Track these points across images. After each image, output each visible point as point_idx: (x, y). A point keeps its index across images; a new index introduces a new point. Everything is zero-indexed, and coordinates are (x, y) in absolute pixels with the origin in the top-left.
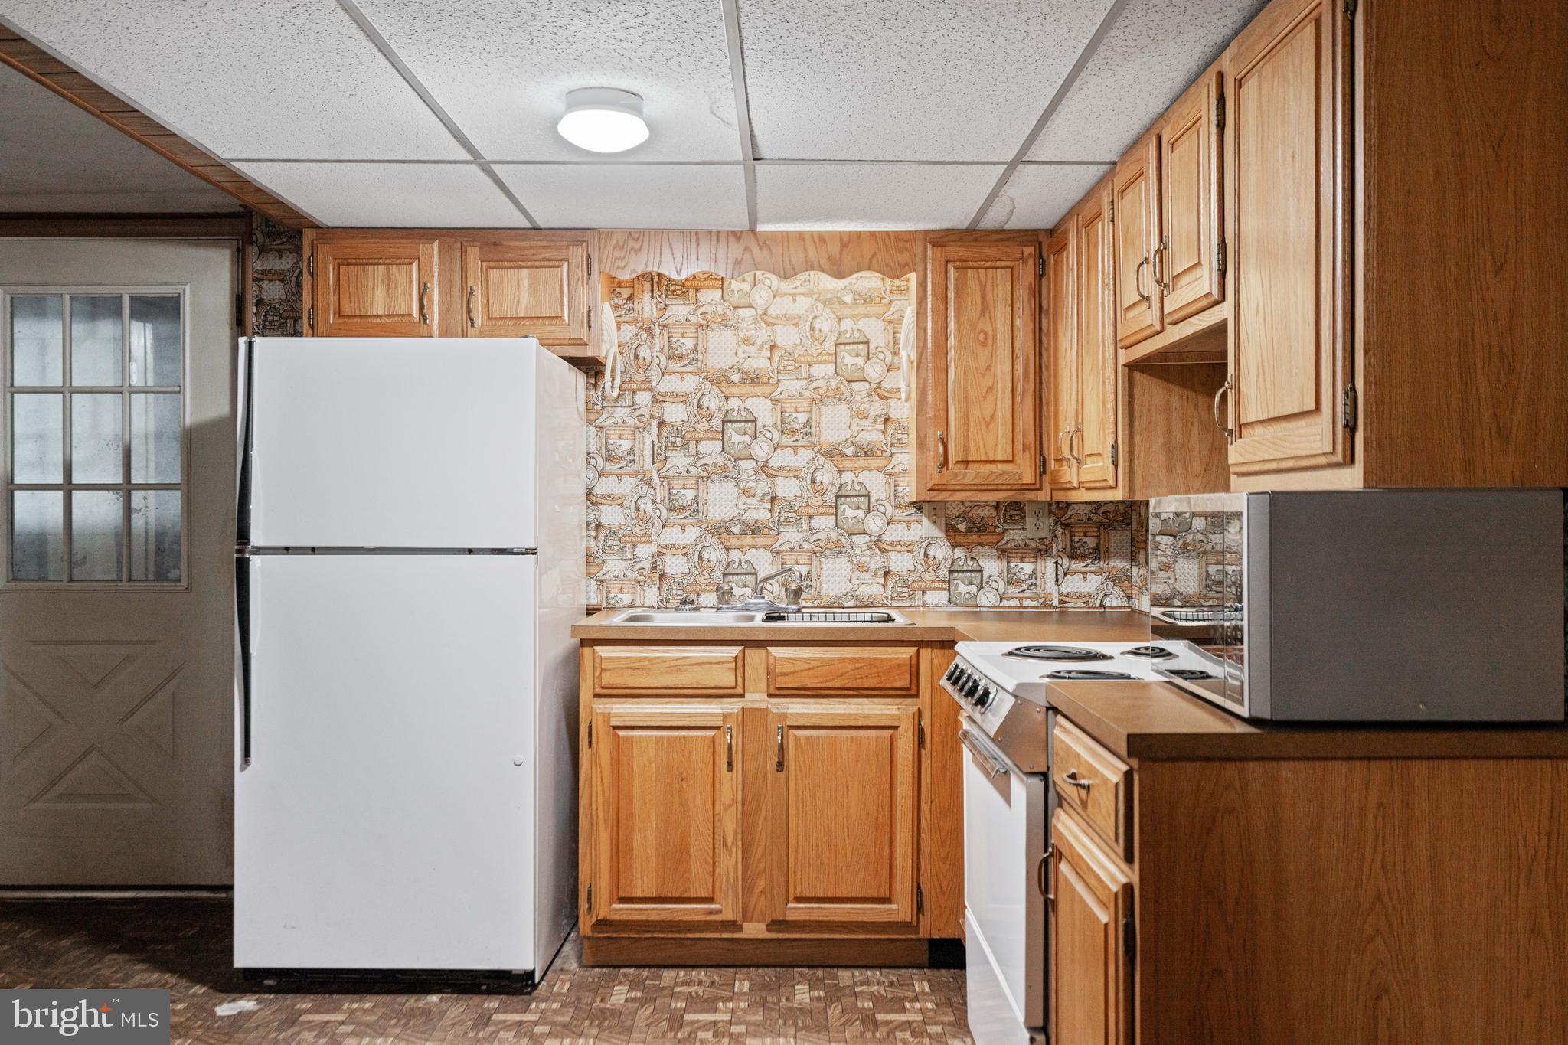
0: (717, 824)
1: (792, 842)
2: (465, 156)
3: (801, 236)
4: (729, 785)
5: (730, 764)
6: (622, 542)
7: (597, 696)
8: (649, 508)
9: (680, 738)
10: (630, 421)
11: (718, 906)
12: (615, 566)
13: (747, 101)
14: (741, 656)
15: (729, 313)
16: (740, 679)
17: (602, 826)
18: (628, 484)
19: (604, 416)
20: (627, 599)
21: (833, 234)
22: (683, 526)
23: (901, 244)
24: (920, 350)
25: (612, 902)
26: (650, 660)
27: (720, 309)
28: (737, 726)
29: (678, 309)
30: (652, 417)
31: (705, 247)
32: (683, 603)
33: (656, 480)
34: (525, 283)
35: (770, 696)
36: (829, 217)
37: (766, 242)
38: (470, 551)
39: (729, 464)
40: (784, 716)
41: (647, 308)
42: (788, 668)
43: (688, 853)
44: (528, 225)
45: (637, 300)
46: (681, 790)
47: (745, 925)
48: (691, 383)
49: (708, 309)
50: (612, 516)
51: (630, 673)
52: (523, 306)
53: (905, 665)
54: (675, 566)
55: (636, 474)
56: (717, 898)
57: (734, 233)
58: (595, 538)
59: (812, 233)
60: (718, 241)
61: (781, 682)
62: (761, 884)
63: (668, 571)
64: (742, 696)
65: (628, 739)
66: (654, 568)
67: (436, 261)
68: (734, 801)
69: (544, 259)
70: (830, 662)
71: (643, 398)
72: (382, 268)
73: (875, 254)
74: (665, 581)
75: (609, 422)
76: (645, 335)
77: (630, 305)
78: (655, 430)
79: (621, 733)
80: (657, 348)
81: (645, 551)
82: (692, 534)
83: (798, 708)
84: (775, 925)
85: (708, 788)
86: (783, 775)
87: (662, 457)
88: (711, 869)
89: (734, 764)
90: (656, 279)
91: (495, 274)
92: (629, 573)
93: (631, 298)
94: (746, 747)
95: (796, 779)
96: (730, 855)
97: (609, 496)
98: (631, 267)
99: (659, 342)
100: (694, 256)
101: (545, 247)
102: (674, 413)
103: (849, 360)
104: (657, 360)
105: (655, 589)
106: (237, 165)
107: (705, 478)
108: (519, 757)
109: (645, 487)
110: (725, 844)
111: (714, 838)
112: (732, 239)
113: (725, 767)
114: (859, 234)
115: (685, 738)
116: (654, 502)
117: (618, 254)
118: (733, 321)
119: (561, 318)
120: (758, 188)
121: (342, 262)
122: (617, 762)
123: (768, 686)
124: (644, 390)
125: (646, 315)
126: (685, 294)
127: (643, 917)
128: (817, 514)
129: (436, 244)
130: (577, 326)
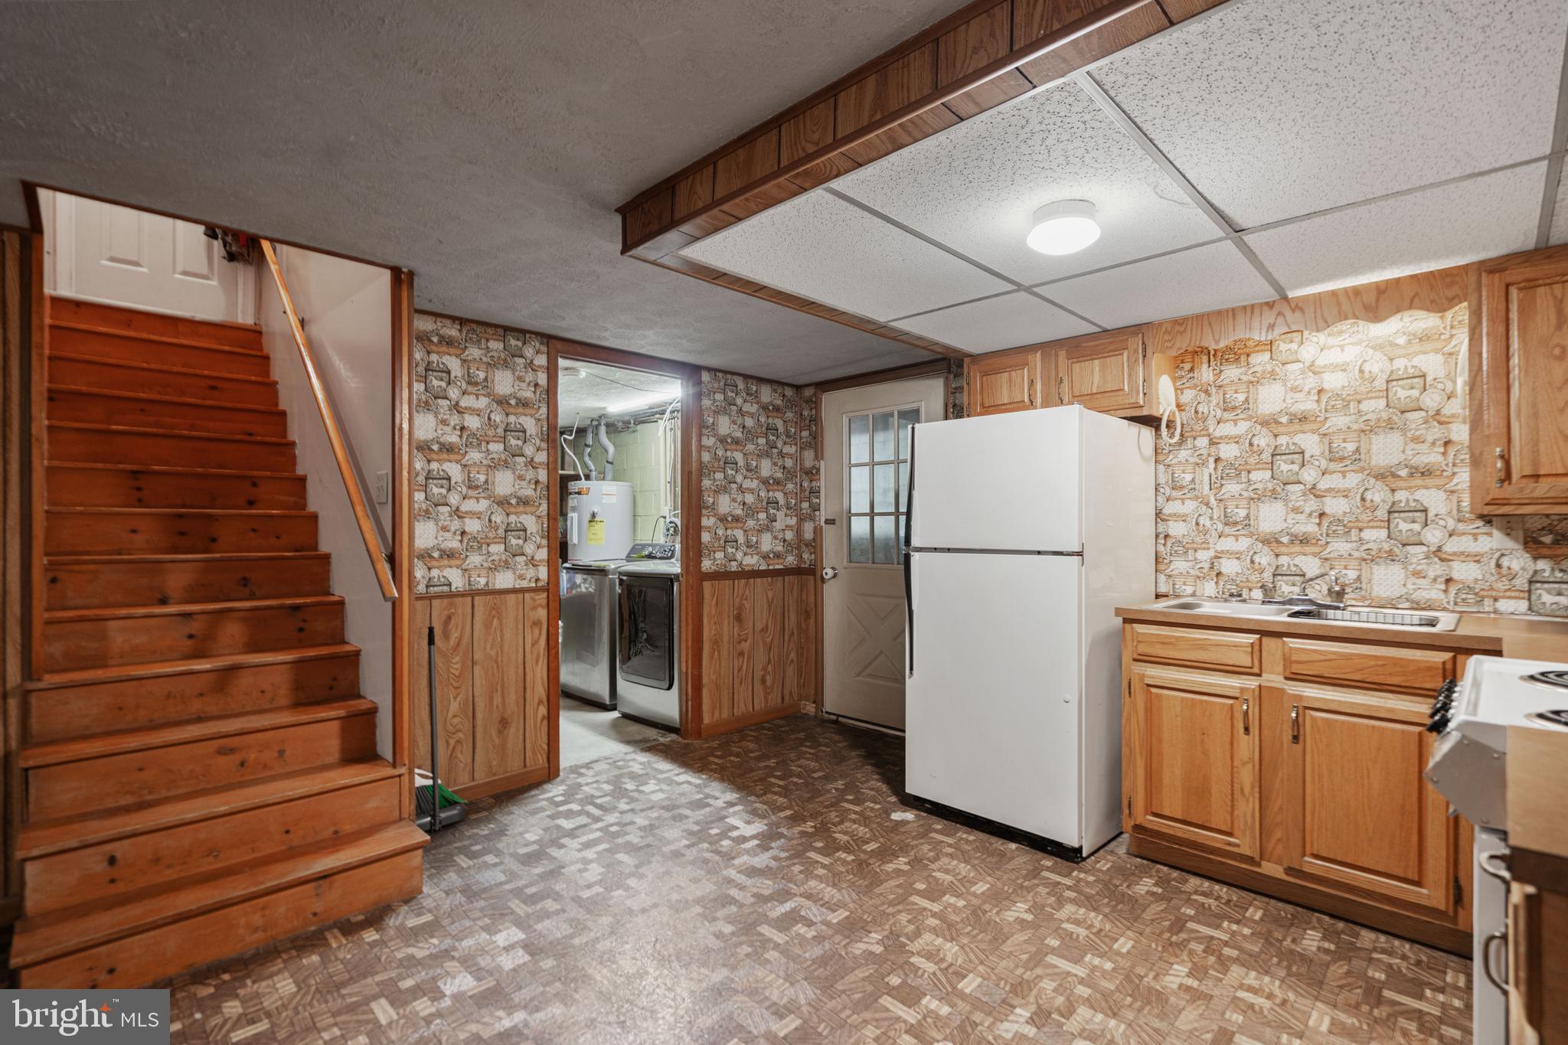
0: (1235, 775)
1: (1308, 805)
2: (1011, 287)
3: (1334, 293)
4: (1247, 746)
5: (1247, 730)
6: (1186, 548)
7: (1135, 660)
8: (1208, 523)
9: (1202, 702)
10: (1191, 460)
11: (1236, 841)
12: (1179, 565)
13: (1184, 176)
14: (1257, 642)
15: (1277, 369)
16: (1256, 662)
17: (1138, 758)
18: (1190, 506)
19: (1171, 457)
20: (1189, 590)
21: (1368, 286)
22: (1236, 537)
23: (1448, 280)
24: (1473, 374)
25: (1146, 813)
26: (1177, 638)
27: (1269, 368)
28: (1254, 699)
29: (1231, 372)
30: (1209, 455)
31: (1240, 318)
32: (1232, 595)
33: (1213, 502)
34: (1097, 369)
35: (1287, 678)
36: (1355, 271)
37: (1297, 306)
38: (1039, 553)
39: (1278, 488)
40: (1299, 698)
41: (1205, 375)
42: (1303, 657)
43: (1210, 793)
44: (1098, 330)
45: (1196, 371)
46: (1202, 742)
47: (1264, 863)
48: (1243, 427)
49: (1259, 369)
50: (1176, 529)
51: (1160, 646)
52: (1095, 385)
53: (1437, 669)
54: (1229, 567)
55: (1196, 498)
56: (1236, 832)
57: (1267, 304)
58: (1164, 545)
59: (1346, 290)
60: (1252, 312)
61: (1296, 668)
62: (1278, 834)
63: (1223, 570)
64: (1259, 675)
65: (1158, 696)
66: (1212, 568)
67: (1039, 364)
68: (1252, 759)
69: (1111, 351)
70: (1349, 657)
71: (1202, 442)
72: (1006, 374)
73: (1417, 294)
74: (1220, 577)
75: (1175, 461)
76: (1203, 395)
77: (1191, 375)
78: (1212, 465)
79: (1153, 690)
80: (1214, 403)
81: (1204, 556)
82: (1244, 543)
83: (1312, 692)
84: (1289, 870)
85: (1227, 746)
86: (1299, 747)
87: (1218, 485)
88: (1229, 809)
89: (1251, 729)
90: (1212, 352)
91: (1077, 367)
92: (1191, 571)
93: (1192, 370)
94: (1264, 718)
95: (1312, 752)
96: (1248, 802)
97: (1175, 515)
98: (1178, 345)
99: (1215, 399)
100: (1231, 329)
101: (1111, 343)
102: (1228, 451)
103: (1402, 394)
104: (1213, 413)
105: (1212, 583)
106: (893, 324)
107: (1257, 498)
108: (1068, 697)
109: (1204, 508)
110: (1242, 790)
111: (1232, 786)
112: (1265, 308)
113: (1242, 731)
114: (1398, 281)
115: (1206, 702)
116: (1211, 518)
117: (1166, 337)
118: (1281, 374)
119: (1123, 390)
120: (1260, 257)
121: (985, 374)
122: (1149, 710)
123: (1285, 669)
124: (1203, 436)
125: (1204, 380)
126: (1237, 360)
127: (1172, 832)
128: (1367, 528)
129: (1039, 354)
130: (1134, 395)
